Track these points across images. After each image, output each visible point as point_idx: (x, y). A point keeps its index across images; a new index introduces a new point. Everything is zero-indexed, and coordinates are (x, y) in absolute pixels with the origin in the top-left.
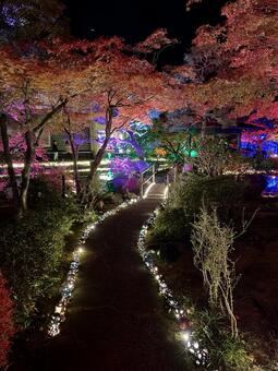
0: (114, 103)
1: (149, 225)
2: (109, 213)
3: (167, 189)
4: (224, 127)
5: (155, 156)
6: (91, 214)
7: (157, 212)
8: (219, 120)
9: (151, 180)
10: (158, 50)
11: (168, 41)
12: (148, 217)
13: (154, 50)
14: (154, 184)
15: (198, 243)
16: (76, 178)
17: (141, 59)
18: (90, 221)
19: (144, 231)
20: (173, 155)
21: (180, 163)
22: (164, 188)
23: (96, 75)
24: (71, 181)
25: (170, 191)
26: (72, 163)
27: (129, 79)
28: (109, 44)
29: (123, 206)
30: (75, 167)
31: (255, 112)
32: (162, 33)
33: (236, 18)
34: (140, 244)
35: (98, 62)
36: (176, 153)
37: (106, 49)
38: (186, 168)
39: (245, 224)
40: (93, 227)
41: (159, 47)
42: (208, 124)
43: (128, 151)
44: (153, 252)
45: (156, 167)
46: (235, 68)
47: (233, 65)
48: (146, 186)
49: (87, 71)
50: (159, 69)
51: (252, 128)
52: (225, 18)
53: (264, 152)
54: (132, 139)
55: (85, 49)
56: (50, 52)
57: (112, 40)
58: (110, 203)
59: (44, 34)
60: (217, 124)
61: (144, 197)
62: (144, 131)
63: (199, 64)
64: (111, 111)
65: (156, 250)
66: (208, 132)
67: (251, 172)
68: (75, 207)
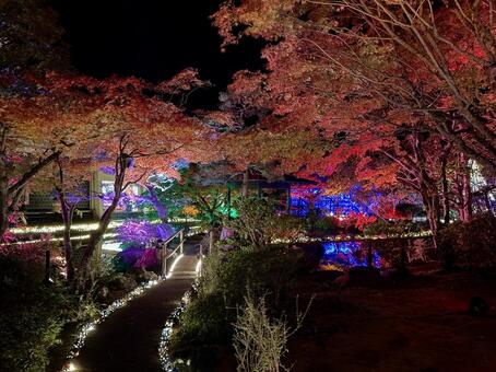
0: (128, 151)
1: (175, 320)
2: (117, 305)
3: (200, 263)
4: (269, 182)
5: (183, 216)
6: (90, 309)
7: (186, 299)
8: (264, 173)
9: (178, 252)
10: (187, 91)
11: (200, 83)
12: (173, 308)
13: (182, 91)
14: (182, 256)
15: (242, 346)
16: (67, 254)
17: (165, 101)
18: (88, 320)
19: (169, 330)
20: (208, 215)
21: (216, 227)
22: (195, 262)
23: (105, 121)
24: (60, 258)
25: (204, 266)
26: (62, 228)
27: (149, 126)
28: (125, 84)
29: (138, 292)
30: (66, 234)
31: (304, 167)
32: (191, 73)
33: (277, 62)
34: (163, 350)
35: (109, 106)
36: (211, 211)
37: (120, 90)
38: (224, 234)
39: (300, 317)
40: (91, 328)
41: (188, 88)
42: (250, 177)
43: (146, 210)
44: (181, 361)
45: (185, 232)
46: (279, 117)
47: (278, 112)
48: (171, 260)
49: (93, 115)
50: (189, 113)
51: (302, 182)
52: (266, 61)
53: (318, 210)
54: (152, 195)
55: (91, 88)
56: (39, 87)
57: (129, 81)
58: (118, 289)
59: (33, 61)
60: (261, 177)
61: (168, 277)
62: (168, 184)
63: (238, 105)
64: (124, 161)
65: (185, 358)
66: (251, 186)
67: (304, 239)
68: (64, 299)
